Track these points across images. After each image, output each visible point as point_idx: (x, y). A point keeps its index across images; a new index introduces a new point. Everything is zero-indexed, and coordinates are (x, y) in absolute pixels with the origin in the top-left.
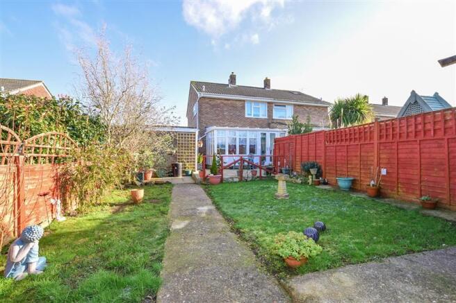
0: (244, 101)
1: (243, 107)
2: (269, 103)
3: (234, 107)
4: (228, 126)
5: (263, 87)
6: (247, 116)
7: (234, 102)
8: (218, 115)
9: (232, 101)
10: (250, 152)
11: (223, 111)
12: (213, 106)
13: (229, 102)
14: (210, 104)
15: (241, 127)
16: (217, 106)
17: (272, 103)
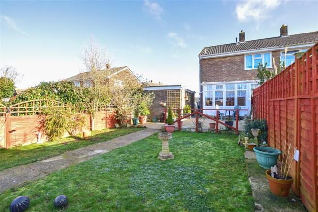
0: (243, 55)
1: (243, 61)
2: (273, 52)
3: (233, 63)
4: (226, 80)
5: (279, 36)
6: (246, 69)
7: (233, 58)
8: (216, 72)
9: (230, 58)
10: (238, 104)
11: (221, 68)
12: (212, 65)
13: (227, 59)
14: (209, 64)
15: (240, 80)
16: (216, 64)
17: (279, 51)
